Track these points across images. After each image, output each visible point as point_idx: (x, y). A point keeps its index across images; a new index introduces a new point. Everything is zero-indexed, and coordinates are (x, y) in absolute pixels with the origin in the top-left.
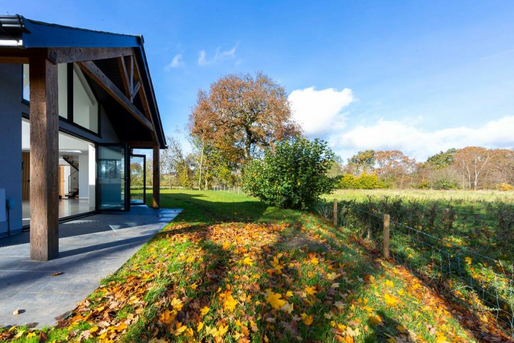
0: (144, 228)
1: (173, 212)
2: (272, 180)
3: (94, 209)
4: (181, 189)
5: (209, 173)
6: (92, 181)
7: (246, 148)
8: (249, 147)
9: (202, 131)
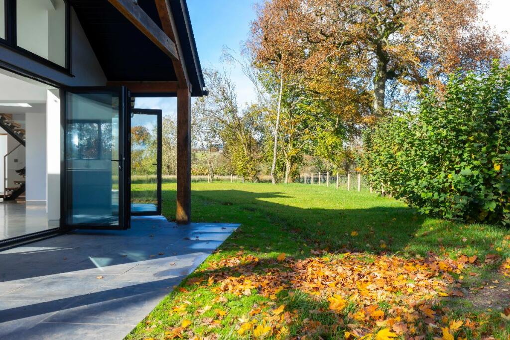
0: (162, 264)
1: (218, 229)
2: (435, 160)
3: (57, 225)
4: (236, 181)
5: (294, 145)
6: (54, 167)
7: (377, 91)
8: (383, 87)
9: (280, 56)
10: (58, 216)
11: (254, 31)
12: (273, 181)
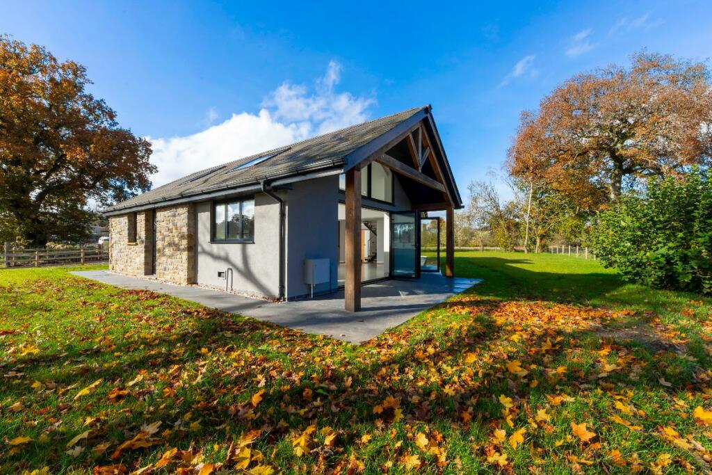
3: (388, 275)
4: (498, 250)
6: (387, 249)
10: (388, 271)
11: (509, 155)
12: (526, 251)
